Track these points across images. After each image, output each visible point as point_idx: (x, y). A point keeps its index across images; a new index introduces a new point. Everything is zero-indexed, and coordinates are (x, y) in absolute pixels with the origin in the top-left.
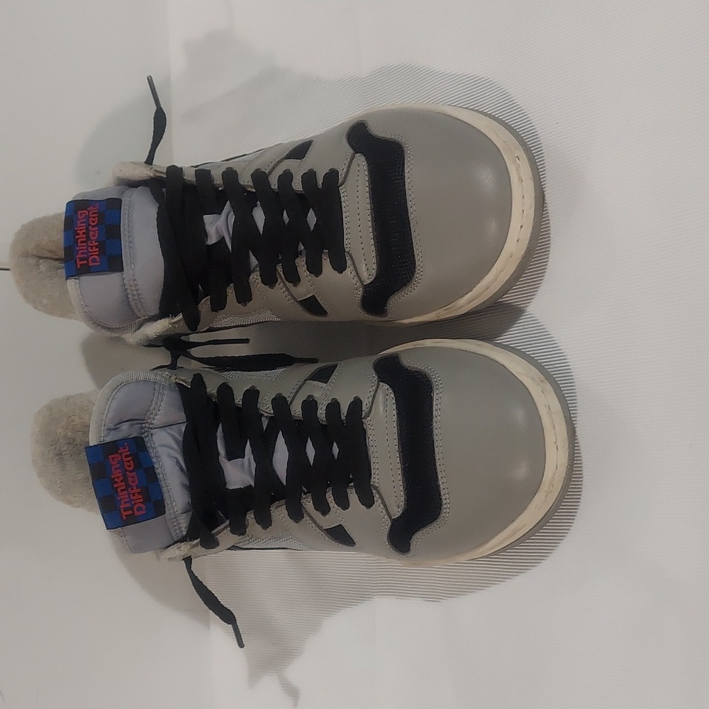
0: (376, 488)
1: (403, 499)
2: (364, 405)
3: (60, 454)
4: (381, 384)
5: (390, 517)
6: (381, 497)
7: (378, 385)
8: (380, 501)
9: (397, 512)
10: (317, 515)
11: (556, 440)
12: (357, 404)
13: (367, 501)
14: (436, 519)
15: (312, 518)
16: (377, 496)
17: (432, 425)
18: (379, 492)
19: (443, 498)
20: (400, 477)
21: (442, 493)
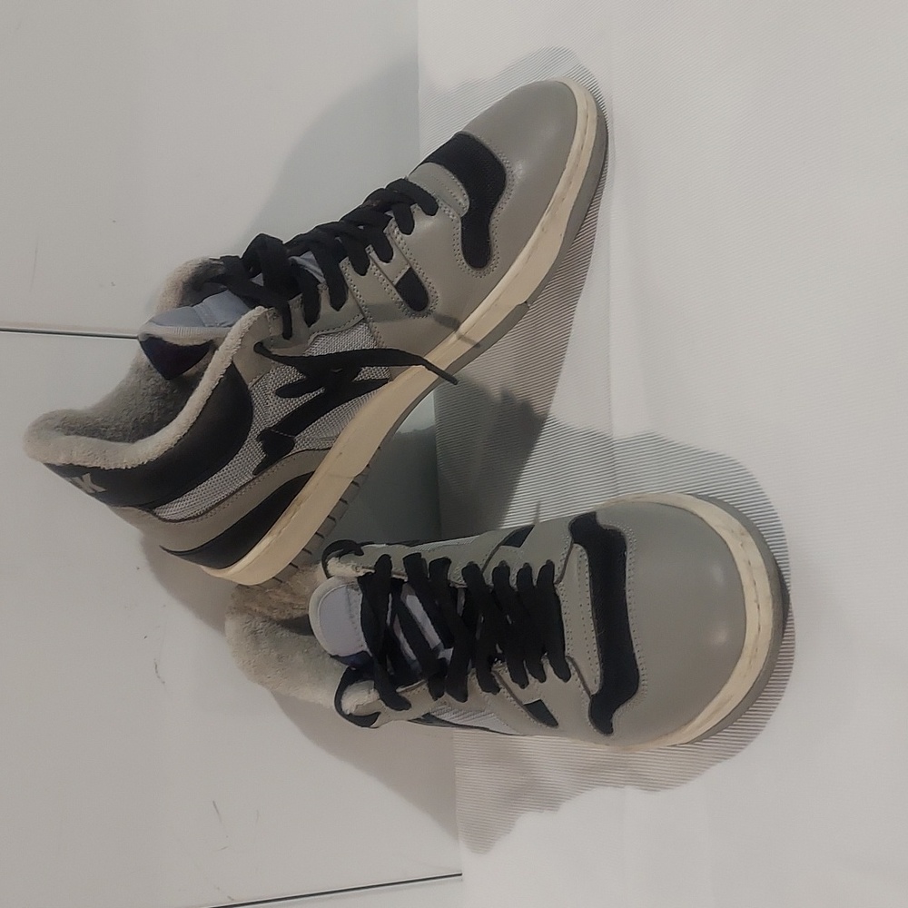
0: (572, 660)
1: (598, 673)
2: (556, 569)
3: (254, 632)
4: (575, 545)
5: (588, 693)
6: (578, 670)
7: (571, 547)
8: (576, 674)
9: (595, 688)
10: (515, 687)
11: (757, 596)
12: (549, 567)
13: (564, 675)
14: (634, 693)
15: (510, 691)
16: (573, 668)
17: (625, 586)
18: (574, 664)
19: (640, 668)
20: (595, 647)
21: (638, 663)
